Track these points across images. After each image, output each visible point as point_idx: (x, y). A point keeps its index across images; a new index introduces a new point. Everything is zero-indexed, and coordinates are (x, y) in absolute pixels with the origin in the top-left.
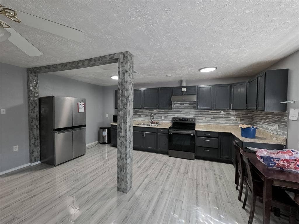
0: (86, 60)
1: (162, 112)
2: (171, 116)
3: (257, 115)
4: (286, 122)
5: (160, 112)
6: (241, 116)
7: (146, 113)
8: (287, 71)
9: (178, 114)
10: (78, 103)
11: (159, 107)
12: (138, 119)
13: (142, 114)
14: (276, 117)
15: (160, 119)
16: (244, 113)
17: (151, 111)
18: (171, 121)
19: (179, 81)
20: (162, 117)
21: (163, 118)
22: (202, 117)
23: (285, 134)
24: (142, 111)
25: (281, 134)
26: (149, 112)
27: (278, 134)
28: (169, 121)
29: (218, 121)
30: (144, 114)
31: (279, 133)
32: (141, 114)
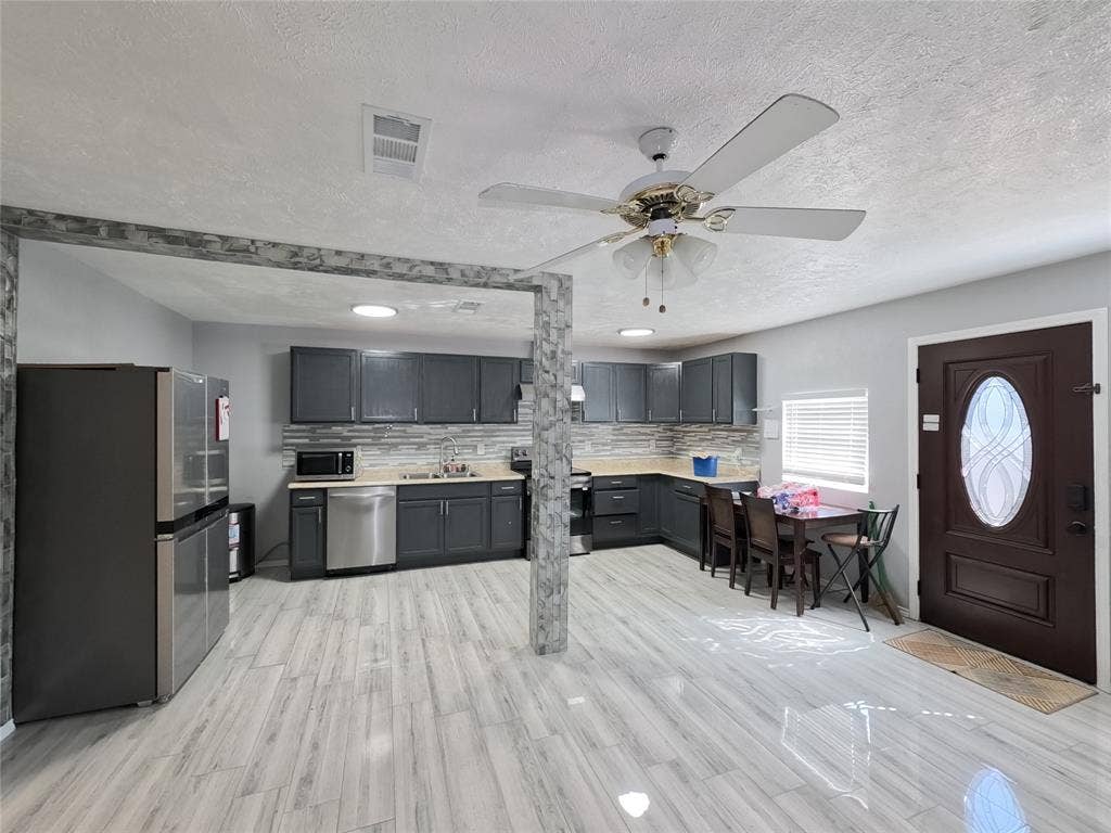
0: (422, 261)
1: (477, 431)
2: (503, 442)
3: (689, 432)
4: (758, 443)
5: (469, 431)
6: (657, 436)
7: (422, 437)
8: (753, 358)
9: (523, 436)
10: (217, 401)
11: (479, 415)
12: (415, 461)
13: (405, 440)
14: (737, 434)
15: (469, 453)
16: (660, 429)
17: (439, 431)
18: (506, 457)
19: (527, 342)
20: (476, 447)
21: (480, 452)
22: (583, 441)
23: (758, 463)
24: (404, 431)
25: (749, 463)
26: (430, 434)
27: (742, 465)
28: (498, 458)
29: (617, 451)
30: (412, 440)
31: (744, 462)
32: (399, 440)
